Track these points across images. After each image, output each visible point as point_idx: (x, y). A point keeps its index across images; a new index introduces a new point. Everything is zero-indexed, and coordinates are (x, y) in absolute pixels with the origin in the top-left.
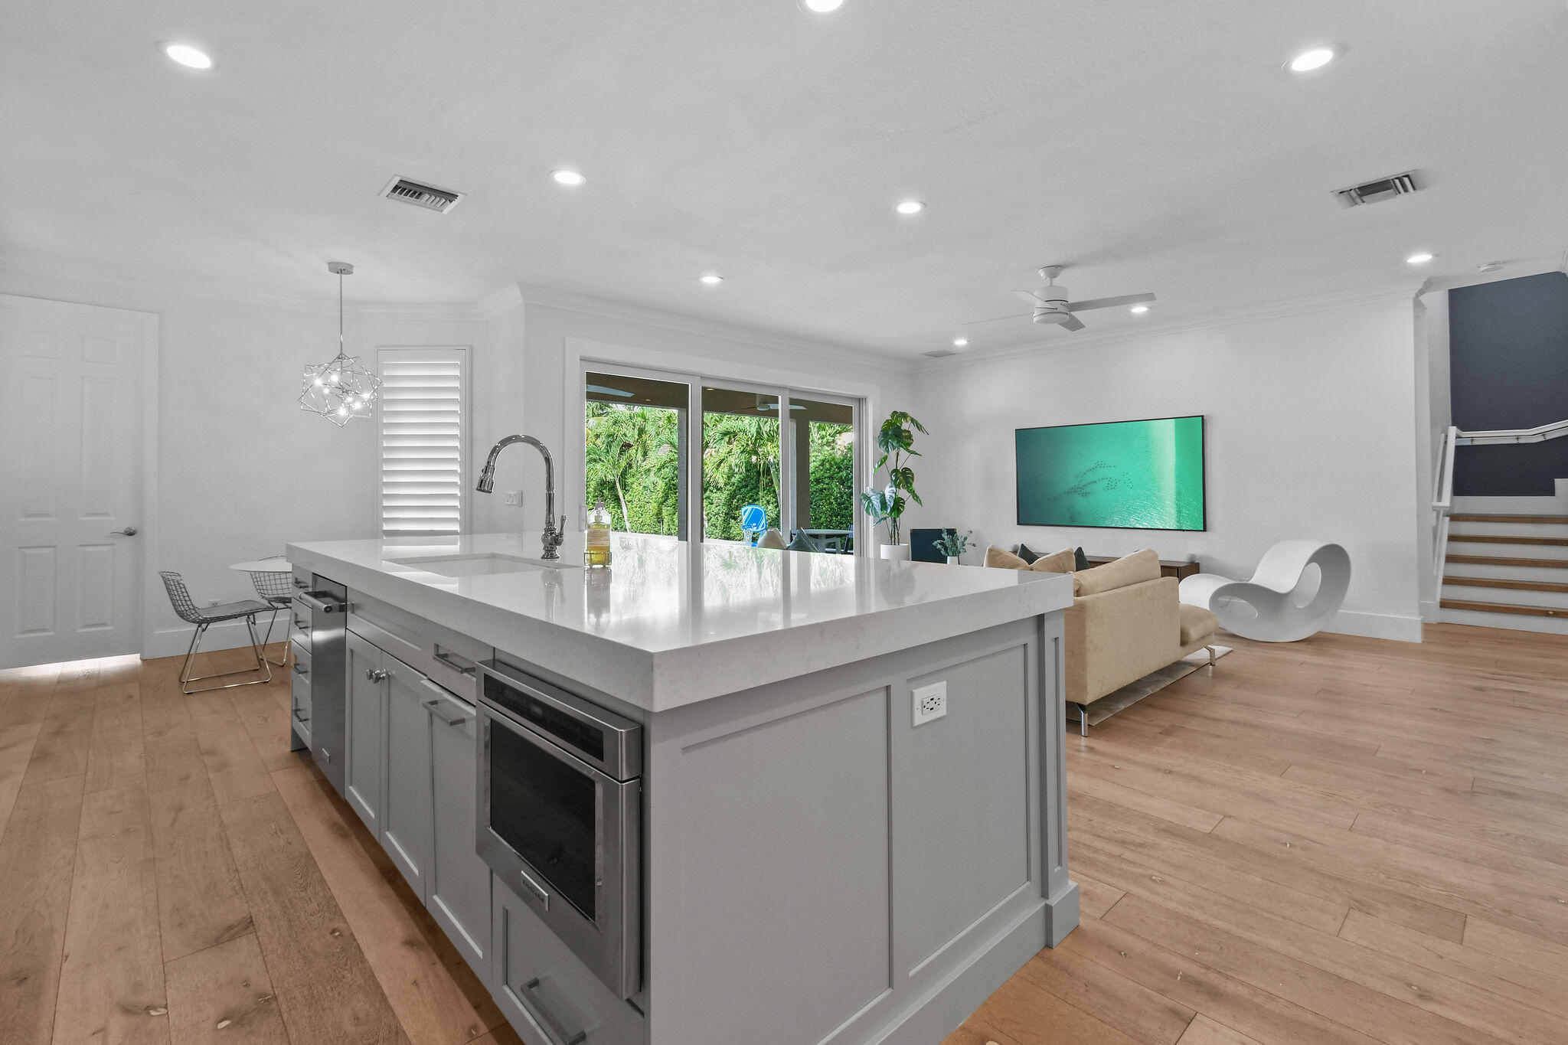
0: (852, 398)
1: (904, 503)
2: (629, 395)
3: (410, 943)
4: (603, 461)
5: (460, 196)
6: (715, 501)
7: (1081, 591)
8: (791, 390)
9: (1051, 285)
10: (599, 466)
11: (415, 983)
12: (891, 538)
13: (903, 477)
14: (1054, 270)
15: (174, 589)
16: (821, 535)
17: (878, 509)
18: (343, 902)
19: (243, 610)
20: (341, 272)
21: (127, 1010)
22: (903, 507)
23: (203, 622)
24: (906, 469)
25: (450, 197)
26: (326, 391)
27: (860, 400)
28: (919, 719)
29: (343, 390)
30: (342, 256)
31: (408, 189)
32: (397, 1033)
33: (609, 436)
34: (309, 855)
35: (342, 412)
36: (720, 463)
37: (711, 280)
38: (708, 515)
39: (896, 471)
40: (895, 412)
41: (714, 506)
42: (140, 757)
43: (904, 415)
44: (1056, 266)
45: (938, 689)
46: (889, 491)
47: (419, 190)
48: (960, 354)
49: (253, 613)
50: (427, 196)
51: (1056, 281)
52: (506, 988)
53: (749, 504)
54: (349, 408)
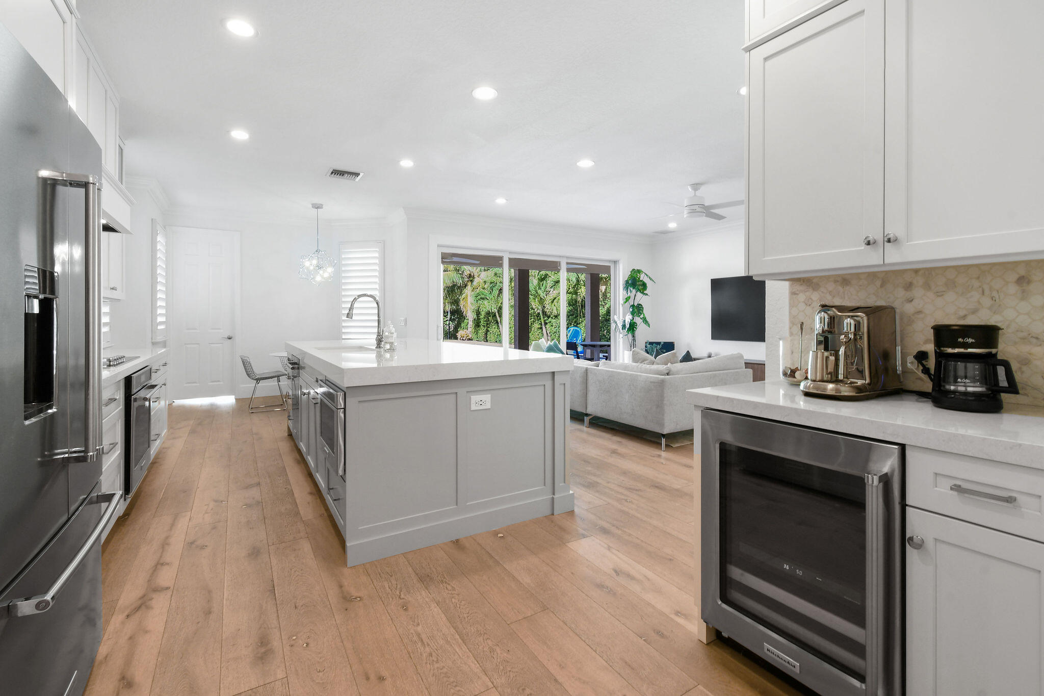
0: (610, 261)
1: (636, 325)
2: (478, 262)
3: (311, 493)
4: (488, 299)
5: (361, 174)
6: (554, 324)
7: (671, 373)
8: (567, 258)
9: (695, 195)
10: (486, 302)
11: (309, 503)
12: (631, 347)
13: (637, 310)
14: (696, 186)
15: (246, 364)
16: (597, 345)
17: (621, 329)
18: (292, 481)
19: (276, 374)
20: (317, 208)
21: (216, 501)
22: (636, 328)
23: (258, 380)
24: (640, 305)
25: (357, 174)
26: (312, 268)
27: (615, 262)
28: (473, 407)
29: (319, 267)
30: (317, 201)
31: (337, 173)
32: (298, 513)
33: (491, 283)
34: (284, 468)
35: (318, 278)
36: (554, 300)
37: (501, 201)
38: (550, 332)
39: (633, 306)
40: (634, 269)
41: (553, 327)
42: (229, 434)
43: (639, 271)
44: (697, 184)
45: (487, 398)
46: (628, 318)
47: (342, 173)
48: (674, 232)
49: (279, 376)
50: (347, 175)
51: (698, 193)
52: (328, 496)
53: (574, 326)
54: (322, 277)
